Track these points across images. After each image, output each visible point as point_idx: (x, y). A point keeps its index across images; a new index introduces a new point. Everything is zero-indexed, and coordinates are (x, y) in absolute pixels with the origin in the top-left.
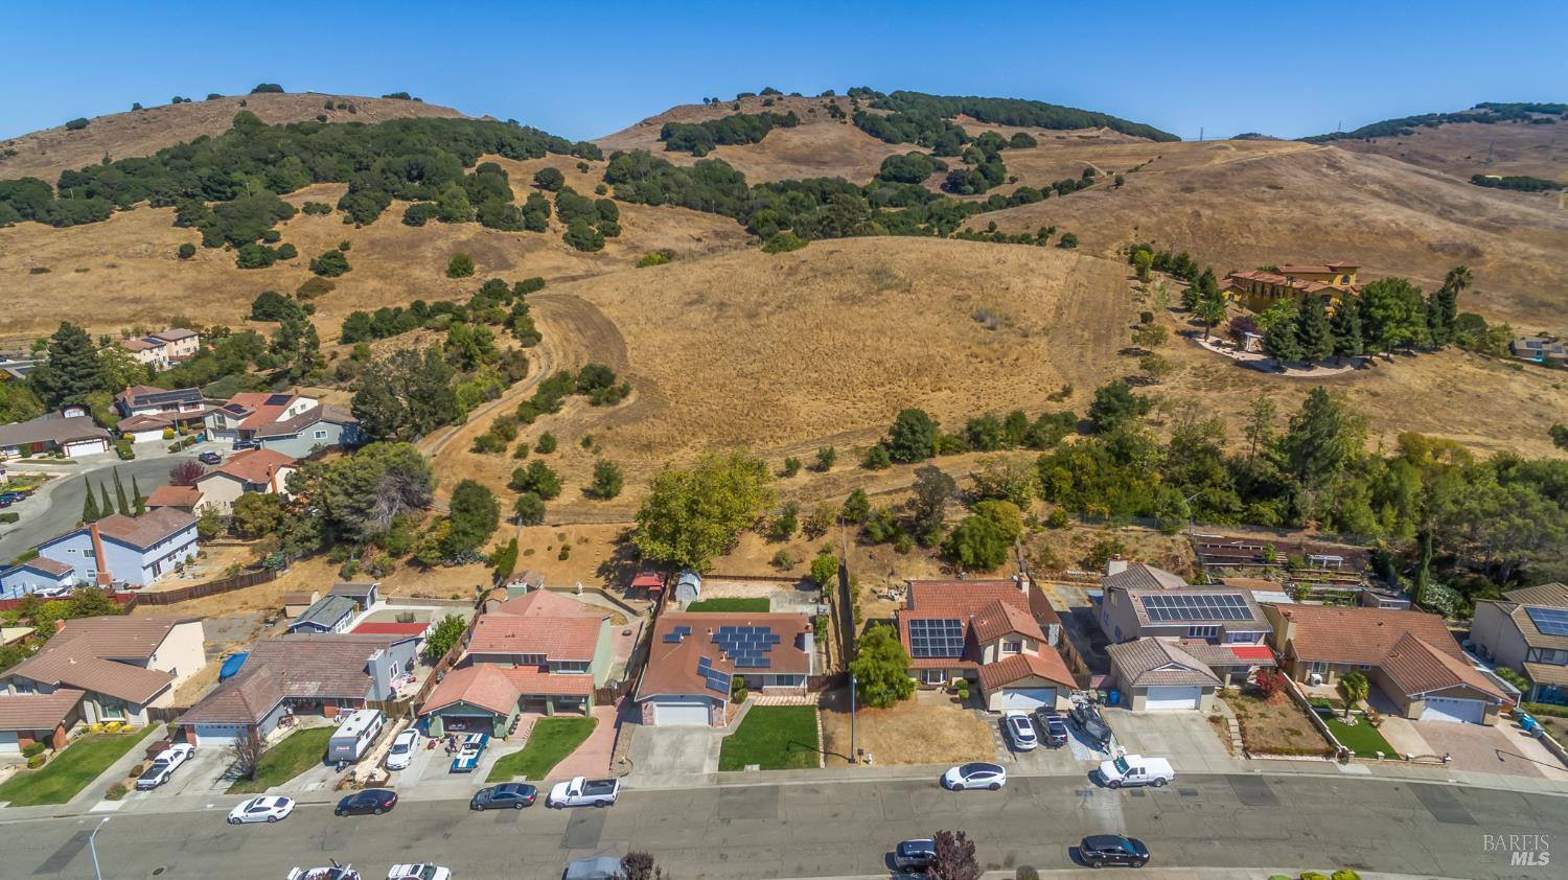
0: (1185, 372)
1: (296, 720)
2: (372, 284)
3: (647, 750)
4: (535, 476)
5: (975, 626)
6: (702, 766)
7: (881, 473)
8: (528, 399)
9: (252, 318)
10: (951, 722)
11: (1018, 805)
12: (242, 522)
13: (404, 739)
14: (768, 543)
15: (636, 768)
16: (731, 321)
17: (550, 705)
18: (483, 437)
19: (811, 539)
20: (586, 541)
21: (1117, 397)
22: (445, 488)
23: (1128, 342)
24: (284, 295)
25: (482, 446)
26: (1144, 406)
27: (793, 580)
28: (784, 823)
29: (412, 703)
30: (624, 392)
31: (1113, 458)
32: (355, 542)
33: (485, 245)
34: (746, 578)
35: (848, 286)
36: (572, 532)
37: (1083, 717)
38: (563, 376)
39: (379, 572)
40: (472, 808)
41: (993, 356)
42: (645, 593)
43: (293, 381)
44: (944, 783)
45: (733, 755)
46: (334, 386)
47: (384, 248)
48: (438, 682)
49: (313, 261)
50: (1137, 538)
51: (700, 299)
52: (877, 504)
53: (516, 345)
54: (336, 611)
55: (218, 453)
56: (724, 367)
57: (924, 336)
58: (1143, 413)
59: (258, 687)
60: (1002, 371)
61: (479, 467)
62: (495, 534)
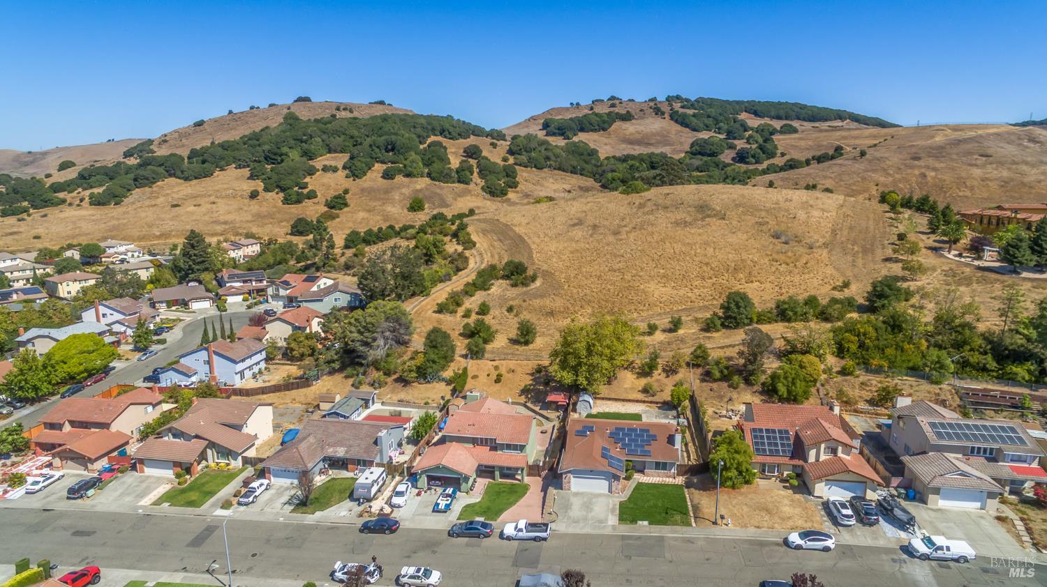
0: (937, 273)
1: (330, 472)
2: (362, 215)
3: (567, 506)
4: (478, 328)
5: (800, 435)
6: (607, 520)
7: (715, 335)
8: (470, 281)
9: (291, 234)
10: (786, 502)
11: (846, 564)
12: (292, 350)
13: (401, 488)
14: (638, 378)
15: (560, 518)
16: (601, 237)
17: (497, 473)
18: (442, 303)
19: (668, 376)
20: (513, 371)
21: (889, 287)
22: (419, 334)
23: (889, 252)
24: (310, 220)
25: (441, 309)
26: (908, 295)
27: (657, 403)
28: (671, 562)
29: (405, 465)
30: (533, 279)
31: (889, 329)
32: (362, 365)
33: (432, 192)
34: (624, 400)
35: (680, 215)
36: (504, 366)
37: (889, 505)
38: (493, 267)
39: (377, 385)
40: (449, 535)
41: (788, 261)
42: (556, 406)
43: (318, 269)
44: (786, 543)
45: (629, 513)
46: (343, 273)
47: (369, 193)
48: (420, 455)
49: (327, 200)
50: (911, 386)
51: (580, 223)
52: (714, 355)
53: (460, 248)
54: (352, 406)
55: (275, 310)
56: (599, 264)
57: (737, 247)
58: (907, 300)
59: (308, 448)
60: (797, 271)
61: (439, 322)
62: (452, 364)
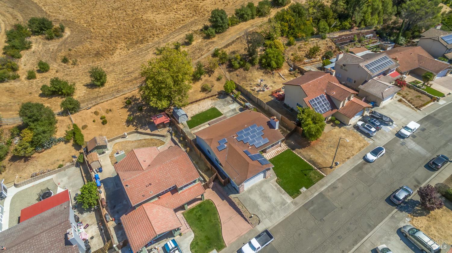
3: (254, 205)
6: (284, 200)
8: (5, 43)
10: (342, 135)
14: (194, 83)
15: (259, 216)
17: (186, 206)
20: (110, 110)
27: (215, 95)
30: (62, 29)
34: (196, 101)
36: (100, 109)
42: (162, 125)
44: (367, 161)
62: (58, 125)
